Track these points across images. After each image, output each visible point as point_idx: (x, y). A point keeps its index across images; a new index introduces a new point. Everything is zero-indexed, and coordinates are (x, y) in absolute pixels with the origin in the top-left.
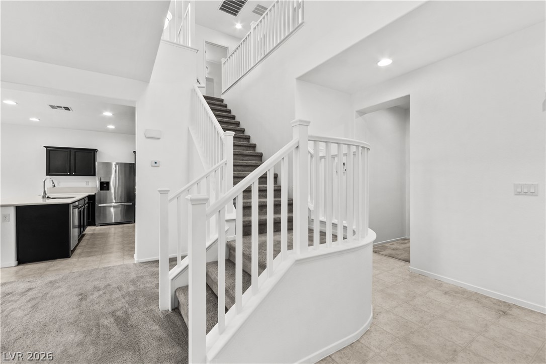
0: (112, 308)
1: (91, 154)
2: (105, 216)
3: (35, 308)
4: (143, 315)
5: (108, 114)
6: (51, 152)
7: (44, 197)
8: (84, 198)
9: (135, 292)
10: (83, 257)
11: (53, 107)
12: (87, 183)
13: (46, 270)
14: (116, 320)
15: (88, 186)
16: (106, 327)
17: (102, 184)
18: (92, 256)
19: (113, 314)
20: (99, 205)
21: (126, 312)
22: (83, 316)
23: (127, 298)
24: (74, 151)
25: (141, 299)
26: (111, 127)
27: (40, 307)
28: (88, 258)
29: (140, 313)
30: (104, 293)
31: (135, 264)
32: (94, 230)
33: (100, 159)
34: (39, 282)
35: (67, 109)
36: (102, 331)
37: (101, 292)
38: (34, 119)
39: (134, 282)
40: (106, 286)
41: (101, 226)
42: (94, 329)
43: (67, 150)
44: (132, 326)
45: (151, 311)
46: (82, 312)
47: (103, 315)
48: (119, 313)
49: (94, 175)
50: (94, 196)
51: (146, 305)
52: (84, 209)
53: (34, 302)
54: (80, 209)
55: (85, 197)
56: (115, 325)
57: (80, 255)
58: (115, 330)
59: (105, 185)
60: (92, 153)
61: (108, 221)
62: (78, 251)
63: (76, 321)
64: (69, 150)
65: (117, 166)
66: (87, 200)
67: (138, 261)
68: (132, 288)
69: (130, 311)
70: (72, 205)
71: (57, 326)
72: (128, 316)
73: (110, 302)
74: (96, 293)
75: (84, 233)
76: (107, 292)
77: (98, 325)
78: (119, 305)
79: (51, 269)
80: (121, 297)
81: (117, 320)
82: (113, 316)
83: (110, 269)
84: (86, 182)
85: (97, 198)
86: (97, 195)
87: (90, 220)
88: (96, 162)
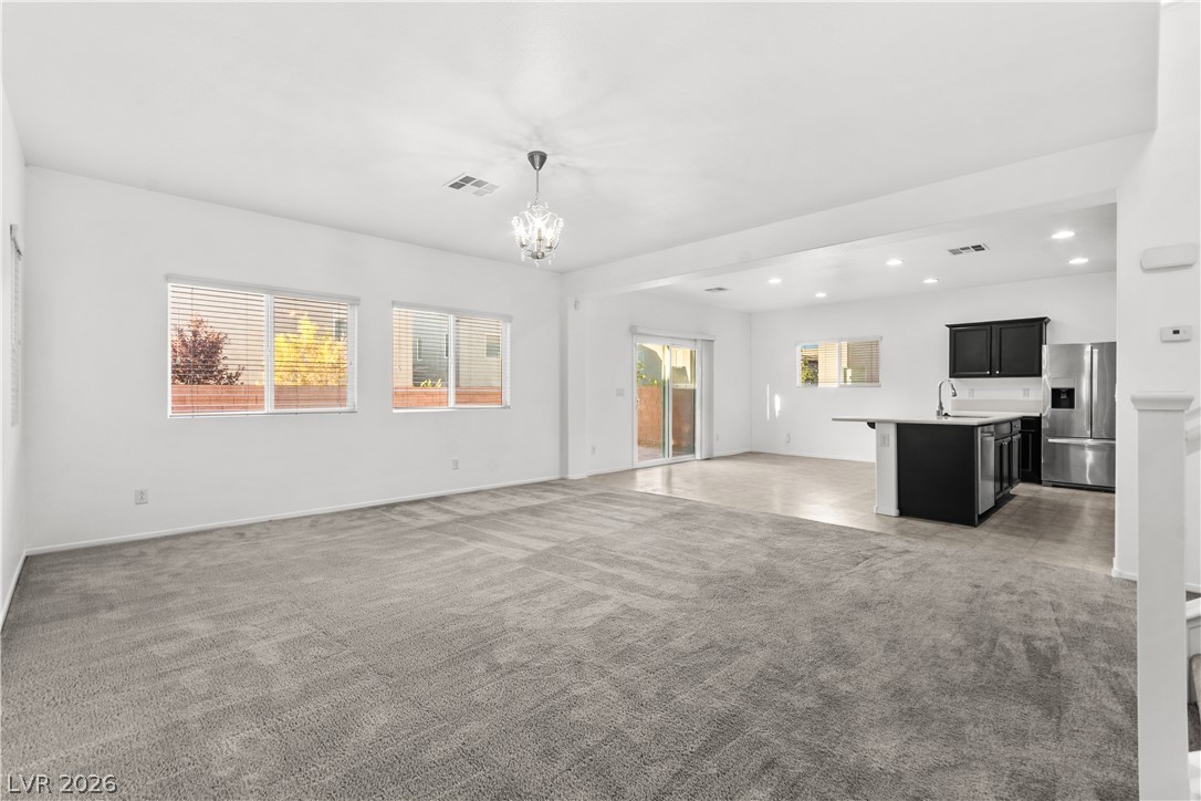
0: (1028, 631)
1: (1034, 329)
2: (1066, 466)
3: (908, 576)
4: (1091, 672)
5: (1064, 234)
6: (959, 334)
7: (938, 414)
8: (1011, 421)
9: (1087, 626)
10: (999, 533)
11: (954, 252)
12: (1026, 391)
13: (935, 534)
14: (1028, 651)
15: (1026, 398)
16: (1008, 652)
17: (1056, 393)
18: (1018, 536)
19: (1027, 640)
20: (1050, 440)
21: (1054, 649)
22: (973, 618)
23: (1066, 629)
24: (999, 327)
25: (1098, 644)
26: (1079, 261)
27: (915, 578)
28: (1008, 538)
29: (1086, 664)
30: (1021, 602)
31: (1110, 578)
32: (1037, 492)
33: (1054, 338)
34: (921, 546)
35: (978, 248)
36: (997, 653)
37: (1015, 598)
38: (930, 281)
39: (1093, 609)
40: (1029, 593)
41: (1053, 486)
42: (985, 644)
43: (984, 327)
44: (1058, 676)
45: (1117, 675)
46: (972, 612)
47: (1008, 632)
48: (1037, 644)
49: (1039, 374)
50: (1039, 419)
51: (1108, 660)
52: (1010, 443)
53: (908, 569)
54: (1000, 441)
55: (1016, 420)
56: (1024, 656)
57: (995, 527)
58: (1021, 663)
59: (1064, 397)
60: (1037, 328)
61: (1075, 480)
62: (993, 520)
63: (959, 619)
64: (988, 327)
65: (1095, 351)
66: (1018, 425)
67: (1120, 573)
68: (1083, 617)
69: (1064, 651)
70: (979, 429)
71: (930, 611)
72: (1056, 658)
73: (1028, 619)
74: (1004, 595)
75: (1012, 492)
76: (1027, 602)
77: (993, 642)
78: (1044, 631)
79: (941, 535)
80: (1053, 621)
81: (1032, 653)
82: (1024, 642)
83: (1047, 568)
84: (1024, 390)
85: (1045, 425)
86: (1046, 417)
87: (1030, 470)
88: (1044, 346)
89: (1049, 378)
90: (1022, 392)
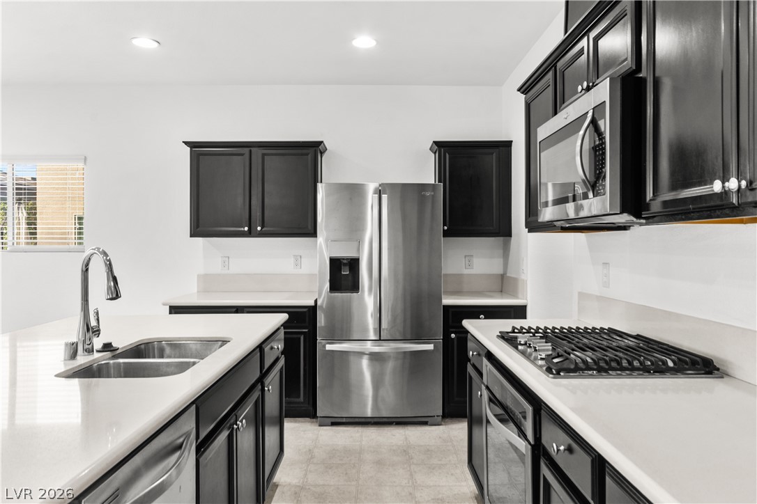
1: (306, 159)
6: (203, 159)
12: (298, 259)
15: (297, 270)
17: (335, 264)
20: (329, 347)
24: (260, 151)
33: (332, 172)
41: (333, 424)
43: (241, 150)
49: (314, 234)
50: (313, 310)
59: (345, 272)
60: (310, 158)
61: (355, 412)
64: (246, 150)
65: (385, 197)
85: (321, 320)
86: (321, 306)
87: (302, 399)
88: (319, 185)
89: (326, 240)
90: (292, 260)
